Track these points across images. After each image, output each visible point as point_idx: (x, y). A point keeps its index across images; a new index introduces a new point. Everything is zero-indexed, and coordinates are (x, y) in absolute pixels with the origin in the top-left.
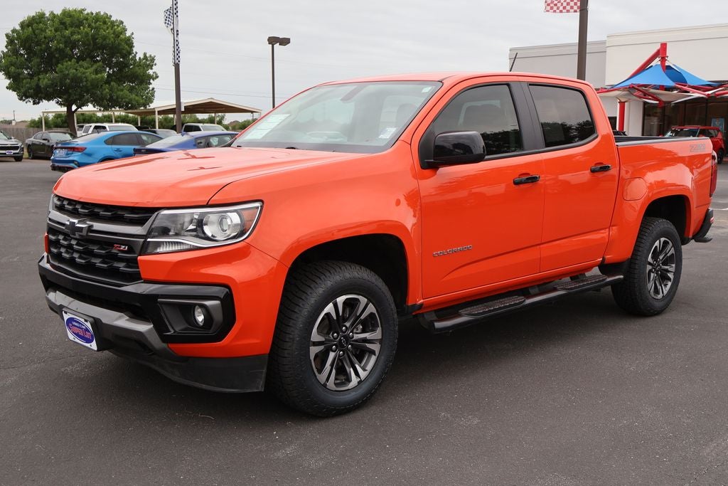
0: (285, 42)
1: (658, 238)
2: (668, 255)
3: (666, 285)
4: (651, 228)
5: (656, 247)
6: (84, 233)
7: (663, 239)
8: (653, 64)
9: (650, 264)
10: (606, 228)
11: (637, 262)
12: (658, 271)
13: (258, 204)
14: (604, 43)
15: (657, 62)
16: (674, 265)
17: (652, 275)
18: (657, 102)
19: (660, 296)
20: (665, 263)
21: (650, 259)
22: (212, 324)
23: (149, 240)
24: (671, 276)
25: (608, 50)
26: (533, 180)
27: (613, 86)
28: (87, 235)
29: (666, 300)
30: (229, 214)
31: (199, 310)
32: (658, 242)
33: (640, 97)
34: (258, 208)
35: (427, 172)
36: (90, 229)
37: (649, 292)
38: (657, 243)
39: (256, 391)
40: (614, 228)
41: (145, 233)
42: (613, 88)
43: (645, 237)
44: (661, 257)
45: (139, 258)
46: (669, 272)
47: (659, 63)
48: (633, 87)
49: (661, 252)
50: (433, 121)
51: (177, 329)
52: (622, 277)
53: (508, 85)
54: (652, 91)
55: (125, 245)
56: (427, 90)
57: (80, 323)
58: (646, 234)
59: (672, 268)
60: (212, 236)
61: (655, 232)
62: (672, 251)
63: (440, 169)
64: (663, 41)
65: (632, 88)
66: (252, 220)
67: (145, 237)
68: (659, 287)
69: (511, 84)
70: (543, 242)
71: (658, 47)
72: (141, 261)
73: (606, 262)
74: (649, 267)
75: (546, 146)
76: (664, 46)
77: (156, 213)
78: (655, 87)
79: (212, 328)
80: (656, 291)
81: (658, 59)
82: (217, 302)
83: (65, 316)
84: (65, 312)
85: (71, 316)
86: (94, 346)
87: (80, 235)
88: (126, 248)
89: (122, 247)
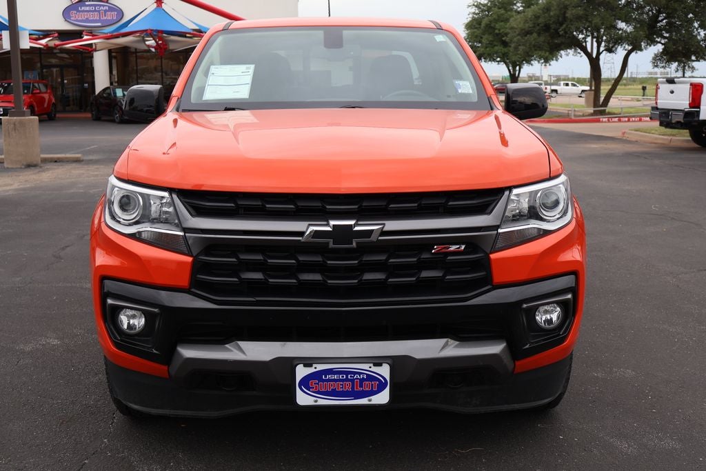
6: (374, 238)
23: (500, 231)
28: (377, 240)
36: (382, 232)
41: (495, 223)
45: (492, 256)
55: (459, 244)
56: (440, 38)
57: (347, 373)
67: (495, 227)
72: (496, 260)
77: (507, 194)
83: (301, 372)
84: (306, 365)
85: (320, 367)
86: (383, 398)
87: (357, 243)
88: (463, 247)
89: (453, 248)
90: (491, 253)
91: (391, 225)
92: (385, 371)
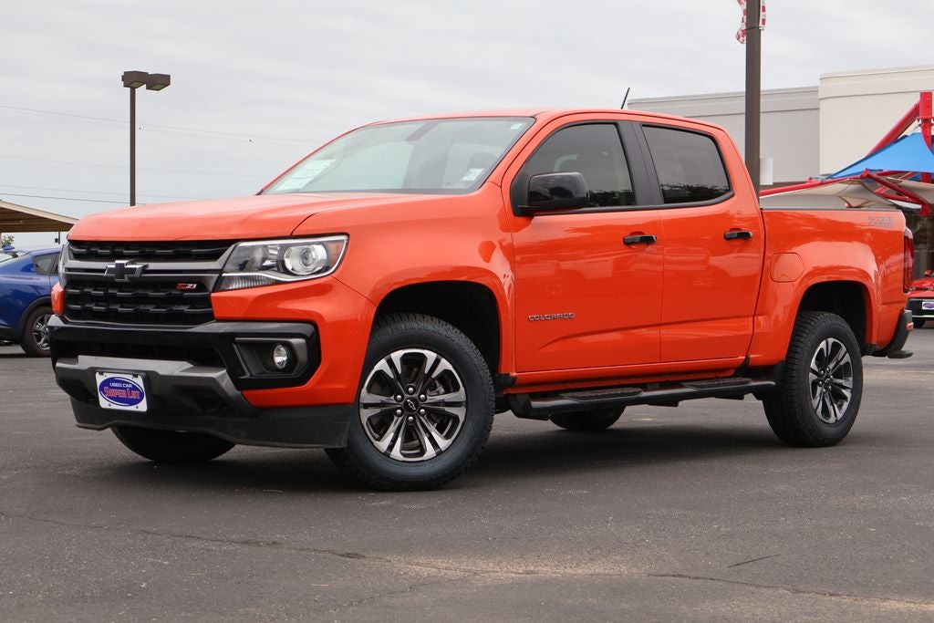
0: (158, 82)
1: (825, 337)
2: (842, 363)
3: (840, 407)
4: (812, 323)
5: (822, 349)
6: (137, 274)
7: (831, 340)
8: (908, 132)
9: (814, 372)
10: (748, 316)
11: (795, 367)
12: (827, 384)
13: (343, 238)
14: (814, 91)
15: (915, 128)
16: (851, 379)
17: (819, 389)
18: (919, 207)
19: (832, 420)
20: (837, 375)
21: (813, 365)
22: (295, 365)
23: (224, 275)
24: (847, 393)
25: (823, 105)
26: (648, 240)
27: (830, 176)
28: (141, 277)
29: (841, 427)
30: (314, 246)
31: (282, 349)
32: (824, 343)
33: (887, 197)
34: (343, 241)
35: (521, 220)
36: (144, 270)
37: (815, 411)
38: (823, 345)
39: (337, 446)
40: (760, 317)
41: (220, 268)
42: (831, 179)
43: (804, 335)
44: (831, 366)
45: (213, 295)
46: (845, 388)
47: (919, 130)
48: (869, 176)
49: (830, 358)
50: (526, 161)
51: (254, 373)
52: (773, 383)
53: (615, 124)
54: (906, 183)
55: (193, 283)
56: (517, 127)
57: (122, 382)
58: (807, 331)
59: (848, 382)
60: (293, 269)
61: (818, 328)
62: (847, 358)
63: (536, 218)
64: (926, 89)
65: (869, 180)
66: (338, 255)
67: (221, 271)
68: (830, 408)
69: (619, 122)
70: (663, 321)
71: (916, 99)
72: (214, 298)
73: (751, 363)
74: (812, 377)
75: (666, 202)
76: (926, 96)
77: (233, 246)
78: (914, 176)
79: (296, 369)
80: (825, 412)
81: (916, 123)
82: (301, 341)
83: (100, 379)
84: (101, 373)
85: (109, 376)
86: (142, 406)
87: (129, 278)
88: (195, 286)
89: (190, 286)
90: (213, 291)
91: (153, 266)
92: (139, 381)
